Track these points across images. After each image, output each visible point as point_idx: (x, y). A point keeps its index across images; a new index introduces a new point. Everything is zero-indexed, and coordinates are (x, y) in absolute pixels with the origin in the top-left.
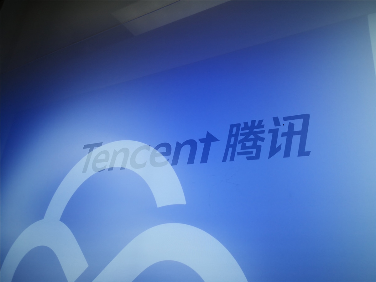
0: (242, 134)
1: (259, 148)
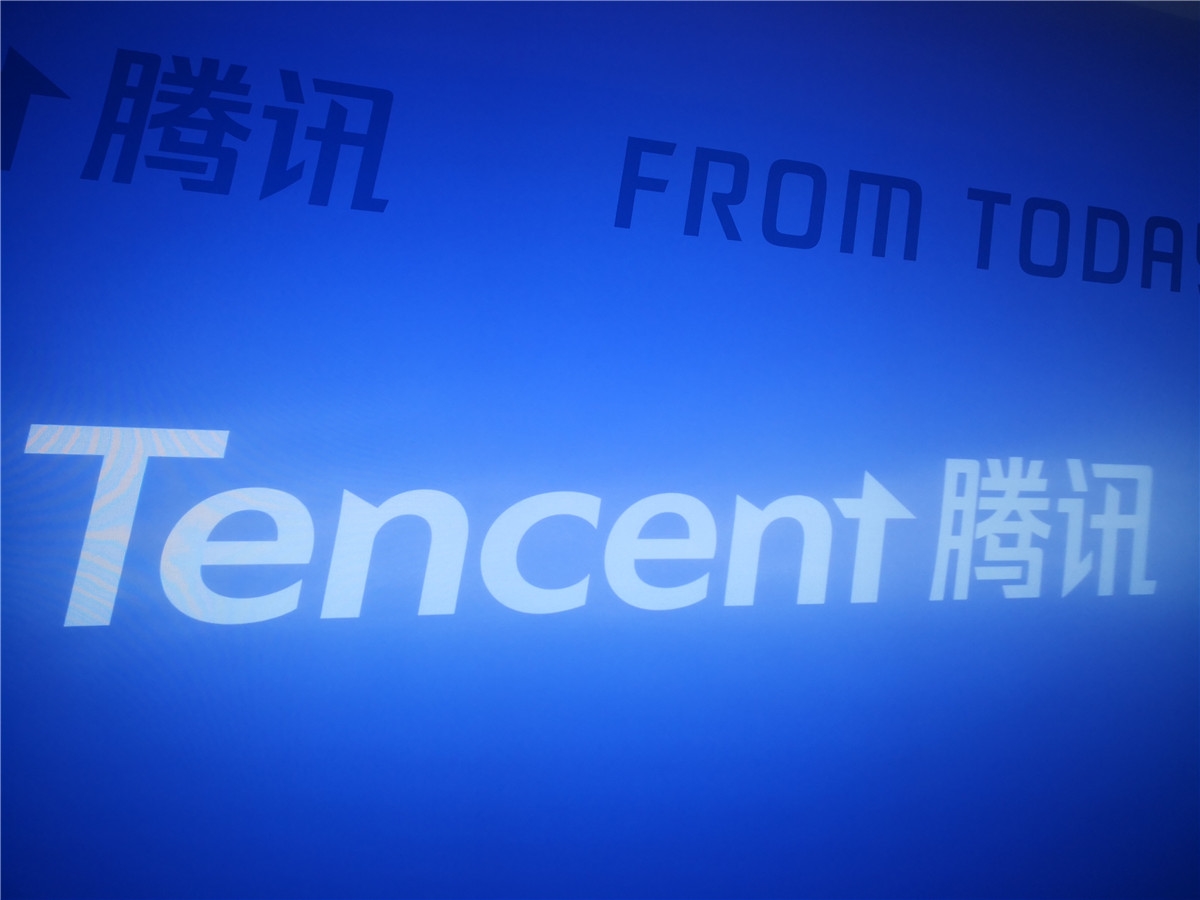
0: (164, 97)
1: (228, 160)
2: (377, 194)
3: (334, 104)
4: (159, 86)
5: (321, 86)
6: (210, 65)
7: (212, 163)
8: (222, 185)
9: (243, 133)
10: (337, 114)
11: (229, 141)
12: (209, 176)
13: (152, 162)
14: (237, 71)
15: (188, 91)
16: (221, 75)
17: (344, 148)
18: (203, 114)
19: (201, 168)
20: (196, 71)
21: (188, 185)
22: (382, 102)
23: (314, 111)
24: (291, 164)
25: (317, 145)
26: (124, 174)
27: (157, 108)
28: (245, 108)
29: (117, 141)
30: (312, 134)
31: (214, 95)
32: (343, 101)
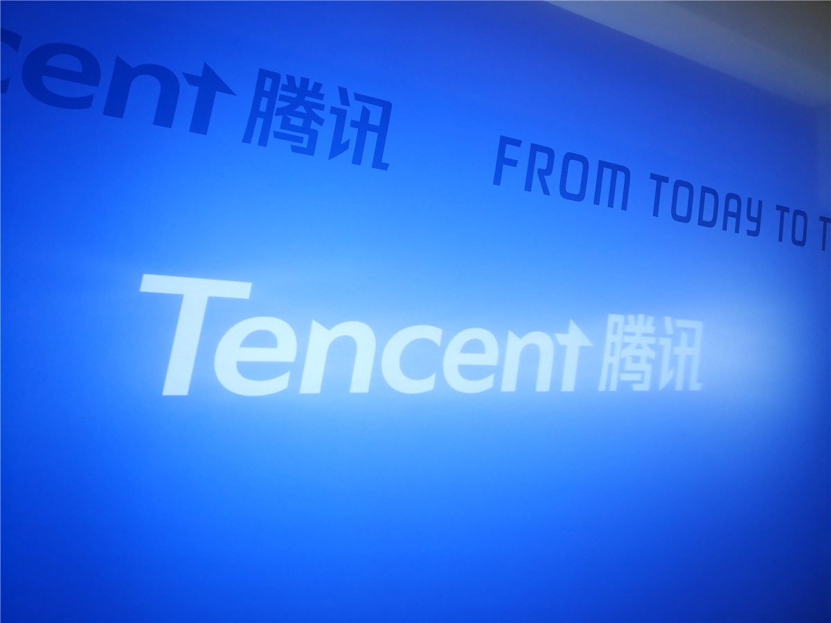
0: (283, 98)
1: (314, 136)
2: (384, 160)
3: (364, 108)
4: (280, 92)
5: (358, 97)
6: (305, 81)
7: (306, 137)
8: (310, 151)
9: (320, 121)
10: (366, 113)
11: (314, 125)
12: (304, 145)
13: (277, 135)
14: (318, 86)
15: (294, 95)
16: (310, 88)
17: (369, 133)
18: (301, 109)
19: (300, 140)
20: (298, 85)
21: (295, 149)
22: (387, 107)
23: (354, 111)
24: (343, 141)
25: (355, 131)
26: (263, 141)
27: (280, 104)
28: (321, 107)
29: (260, 122)
30: (354, 124)
31: (307, 99)
32: (369, 106)
